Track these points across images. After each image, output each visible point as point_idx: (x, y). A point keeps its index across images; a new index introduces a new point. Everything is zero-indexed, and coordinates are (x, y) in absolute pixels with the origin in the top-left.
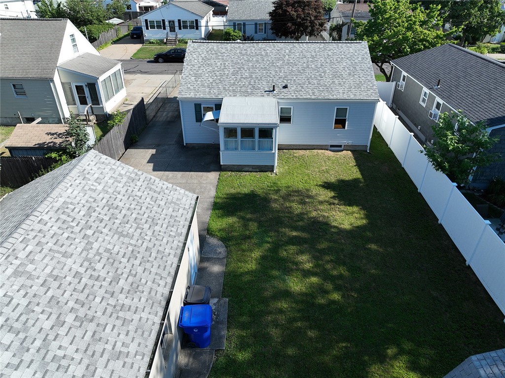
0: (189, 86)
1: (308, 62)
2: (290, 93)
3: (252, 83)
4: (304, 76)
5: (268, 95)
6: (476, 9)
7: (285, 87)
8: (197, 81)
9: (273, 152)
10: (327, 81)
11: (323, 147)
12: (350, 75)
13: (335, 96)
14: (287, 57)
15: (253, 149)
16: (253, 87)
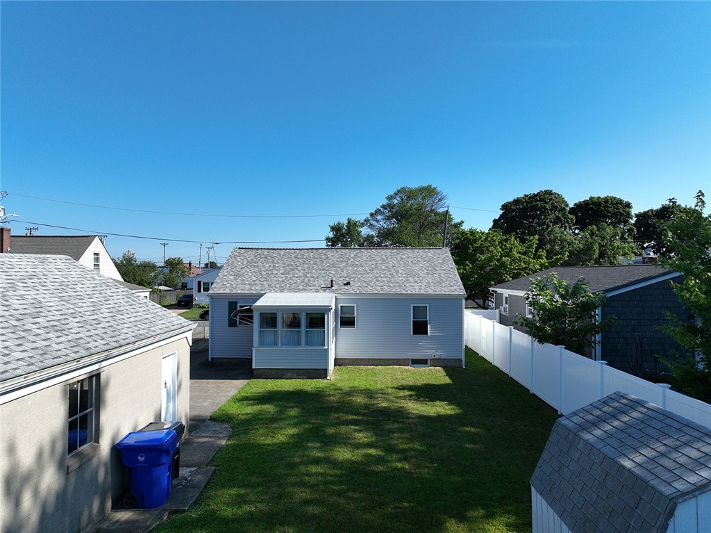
0: (225, 283)
1: (376, 264)
2: (355, 289)
3: (306, 280)
4: (371, 275)
5: (324, 291)
6: (592, 262)
7: (348, 284)
8: (236, 279)
9: (326, 347)
10: (401, 279)
11: (402, 363)
12: (428, 273)
13: (409, 292)
14: (352, 260)
15: (299, 344)
16: (307, 284)
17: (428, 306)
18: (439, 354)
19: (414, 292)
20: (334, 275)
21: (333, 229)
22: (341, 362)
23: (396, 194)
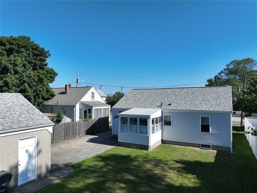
0: (120, 104)
1: (189, 95)
2: (172, 107)
4: (183, 100)
5: (158, 108)
7: (170, 104)
8: (125, 102)
9: (148, 135)
10: (197, 102)
11: (195, 146)
12: (214, 100)
13: (199, 109)
14: (177, 93)
15: (137, 133)
16: (152, 105)
17: (210, 117)
18: (216, 143)
19: (202, 109)
20: (166, 101)
21: (208, 81)
22: (165, 142)
23: (230, 63)
